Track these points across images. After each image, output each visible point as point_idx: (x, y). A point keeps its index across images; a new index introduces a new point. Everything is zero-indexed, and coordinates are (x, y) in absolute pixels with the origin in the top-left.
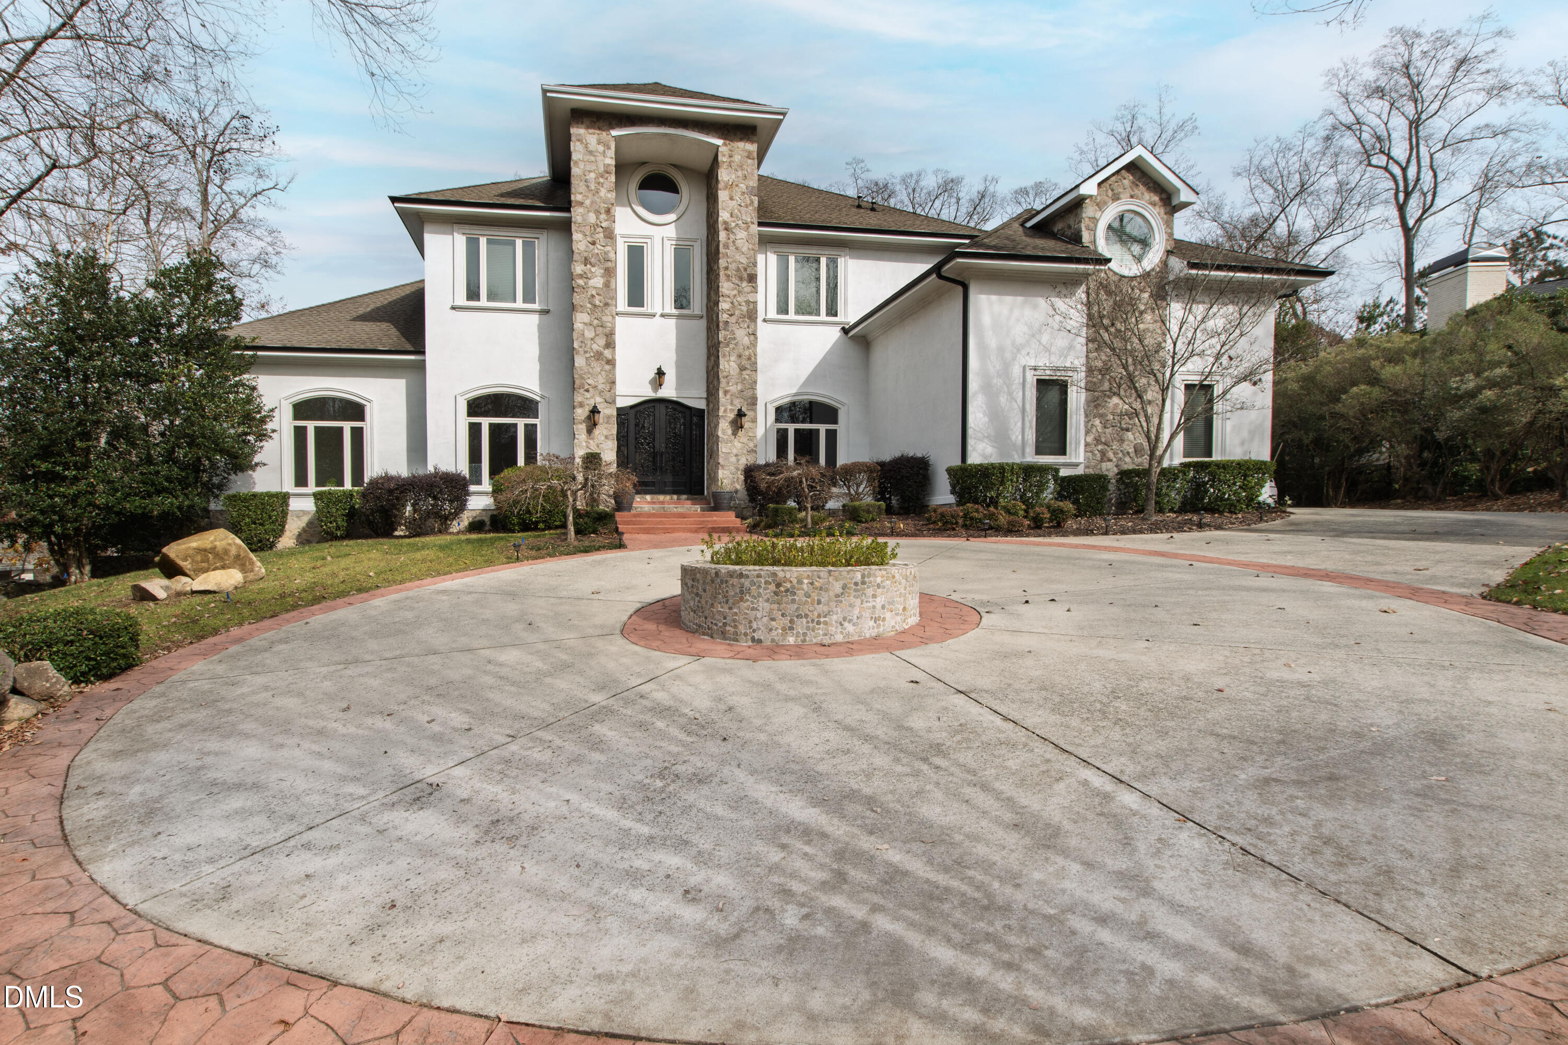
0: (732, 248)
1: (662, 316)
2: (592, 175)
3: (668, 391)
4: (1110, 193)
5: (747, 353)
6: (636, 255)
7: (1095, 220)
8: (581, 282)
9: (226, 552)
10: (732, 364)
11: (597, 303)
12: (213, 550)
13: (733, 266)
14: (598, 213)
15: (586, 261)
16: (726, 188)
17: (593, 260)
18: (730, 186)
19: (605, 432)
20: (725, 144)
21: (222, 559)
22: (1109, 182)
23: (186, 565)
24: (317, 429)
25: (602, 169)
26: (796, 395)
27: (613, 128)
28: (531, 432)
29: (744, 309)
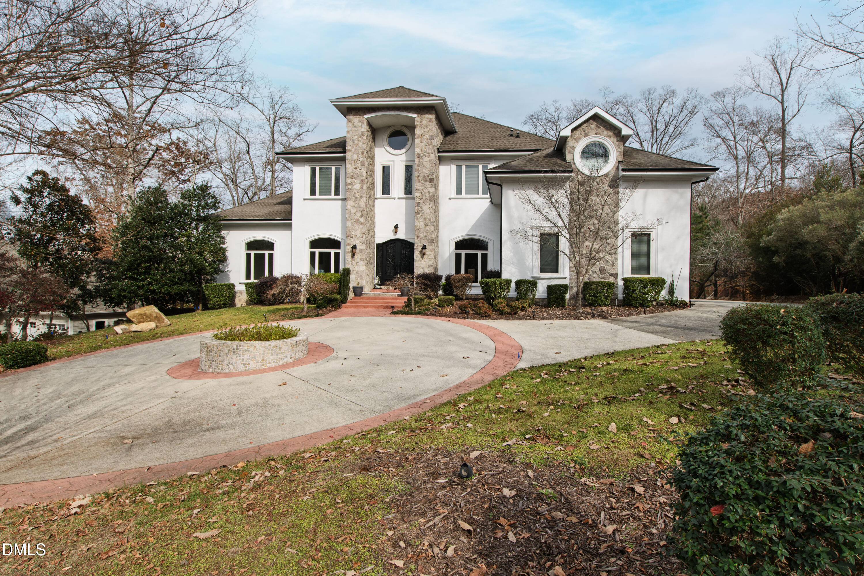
0: (421, 166)
1: (399, 199)
2: (356, 137)
3: (401, 235)
4: (583, 133)
5: (428, 217)
6: (386, 170)
7: (573, 148)
8: (350, 187)
9: (151, 315)
10: (421, 223)
11: (357, 196)
12: (145, 314)
13: (421, 175)
14: (358, 154)
15: (352, 177)
16: (419, 137)
17: (355, 176)
18: (421, 136)
19: (360, 257)
20: (418, 116)
21: (149, 318)
22: (583, 127)
23: (134, 320)
24: (255, 254)
25: (360, 134)
26: (465, 236)
27: (365, 114)
28: (337, 255)
29: (427, 195)
